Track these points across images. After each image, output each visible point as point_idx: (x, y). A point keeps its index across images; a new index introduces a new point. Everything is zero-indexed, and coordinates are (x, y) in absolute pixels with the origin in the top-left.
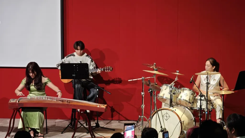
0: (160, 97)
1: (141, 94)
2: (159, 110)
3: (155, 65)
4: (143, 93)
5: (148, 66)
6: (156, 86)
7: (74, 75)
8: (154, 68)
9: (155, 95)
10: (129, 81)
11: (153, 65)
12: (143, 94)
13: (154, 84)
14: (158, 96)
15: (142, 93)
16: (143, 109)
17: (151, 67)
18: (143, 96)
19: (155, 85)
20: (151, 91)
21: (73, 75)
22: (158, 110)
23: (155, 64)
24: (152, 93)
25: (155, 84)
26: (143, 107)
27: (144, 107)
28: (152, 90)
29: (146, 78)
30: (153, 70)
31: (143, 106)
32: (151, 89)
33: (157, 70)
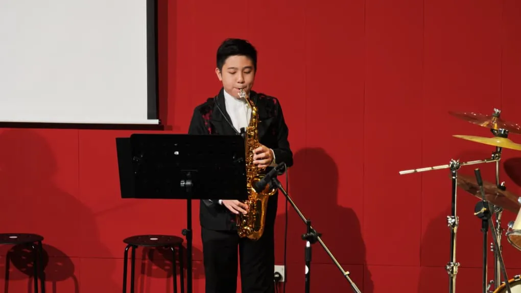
0: (515, 234)
1: (448, 223)
2: (513, 280)
3: (498, 116)
4: (453, 220)
5: (474, 119)
6: (501, 196)
7: (189, 183)
8: (496, 126)
9: (499, 226)
10: (402, 173)
11: (489, 118)
12: (454, 223)
13: (494, 187)
14: (511, 229)
15: (451, 220)
16: (452, 278)
17: (482, 125)
18: (455, 229)
19: (500, 191)
20: (483, 209)
21: (183, 183)
22: (510, 281)
23: (497, 111)
24: (486, 221)
25: (500, 187)
26: (452, 272)
27: (455, 269)
28: (488, 208)
29: (465, 164)
30: (491, 133)
31: (454, 267)
32: (485, 205)
33: (505, 136)
